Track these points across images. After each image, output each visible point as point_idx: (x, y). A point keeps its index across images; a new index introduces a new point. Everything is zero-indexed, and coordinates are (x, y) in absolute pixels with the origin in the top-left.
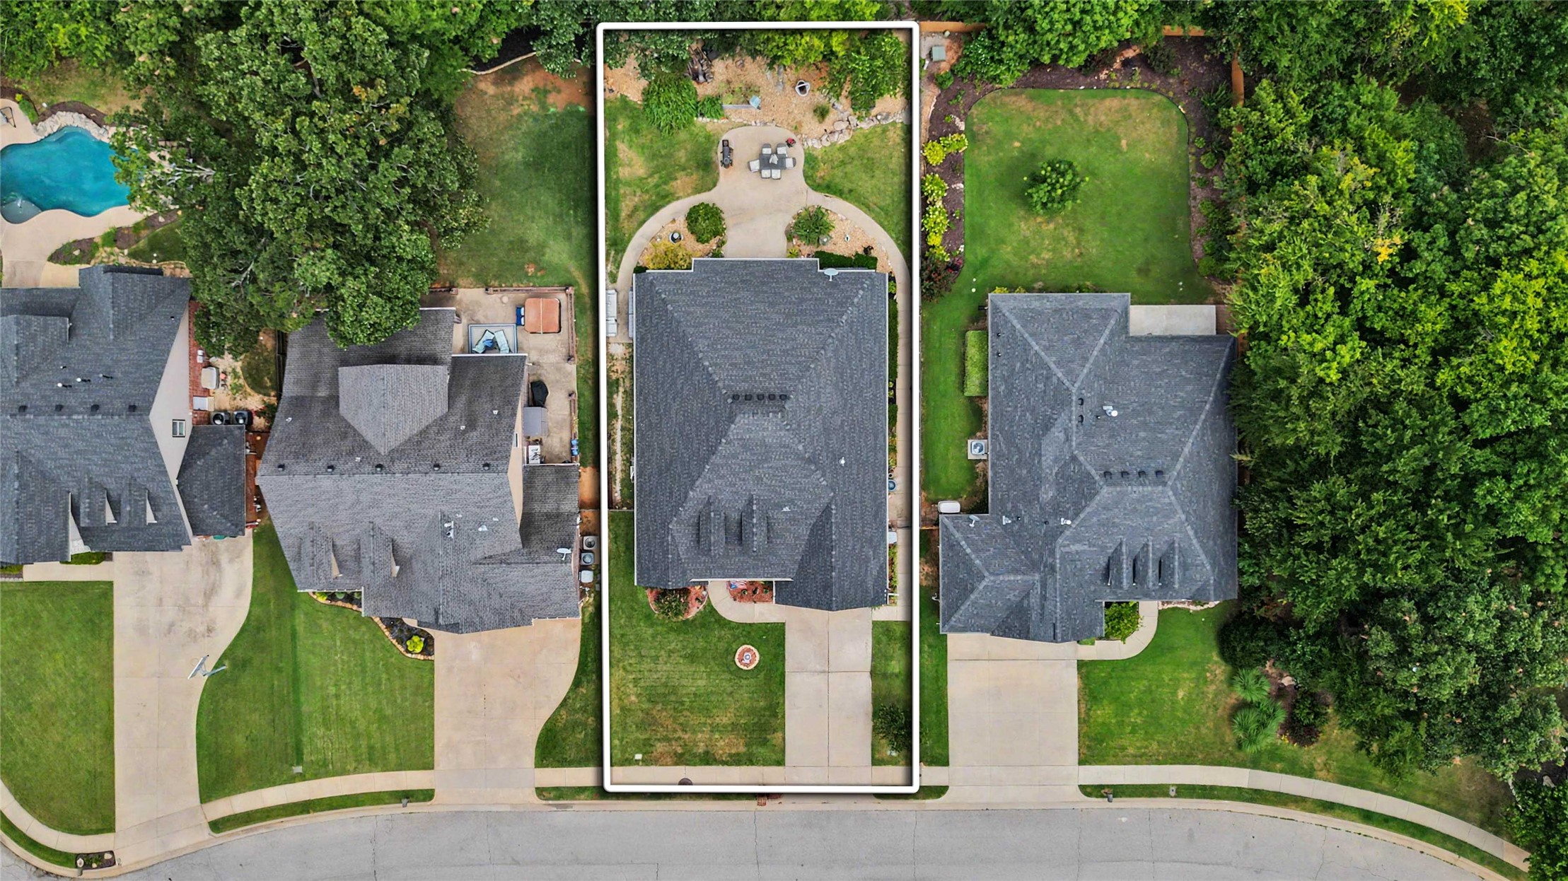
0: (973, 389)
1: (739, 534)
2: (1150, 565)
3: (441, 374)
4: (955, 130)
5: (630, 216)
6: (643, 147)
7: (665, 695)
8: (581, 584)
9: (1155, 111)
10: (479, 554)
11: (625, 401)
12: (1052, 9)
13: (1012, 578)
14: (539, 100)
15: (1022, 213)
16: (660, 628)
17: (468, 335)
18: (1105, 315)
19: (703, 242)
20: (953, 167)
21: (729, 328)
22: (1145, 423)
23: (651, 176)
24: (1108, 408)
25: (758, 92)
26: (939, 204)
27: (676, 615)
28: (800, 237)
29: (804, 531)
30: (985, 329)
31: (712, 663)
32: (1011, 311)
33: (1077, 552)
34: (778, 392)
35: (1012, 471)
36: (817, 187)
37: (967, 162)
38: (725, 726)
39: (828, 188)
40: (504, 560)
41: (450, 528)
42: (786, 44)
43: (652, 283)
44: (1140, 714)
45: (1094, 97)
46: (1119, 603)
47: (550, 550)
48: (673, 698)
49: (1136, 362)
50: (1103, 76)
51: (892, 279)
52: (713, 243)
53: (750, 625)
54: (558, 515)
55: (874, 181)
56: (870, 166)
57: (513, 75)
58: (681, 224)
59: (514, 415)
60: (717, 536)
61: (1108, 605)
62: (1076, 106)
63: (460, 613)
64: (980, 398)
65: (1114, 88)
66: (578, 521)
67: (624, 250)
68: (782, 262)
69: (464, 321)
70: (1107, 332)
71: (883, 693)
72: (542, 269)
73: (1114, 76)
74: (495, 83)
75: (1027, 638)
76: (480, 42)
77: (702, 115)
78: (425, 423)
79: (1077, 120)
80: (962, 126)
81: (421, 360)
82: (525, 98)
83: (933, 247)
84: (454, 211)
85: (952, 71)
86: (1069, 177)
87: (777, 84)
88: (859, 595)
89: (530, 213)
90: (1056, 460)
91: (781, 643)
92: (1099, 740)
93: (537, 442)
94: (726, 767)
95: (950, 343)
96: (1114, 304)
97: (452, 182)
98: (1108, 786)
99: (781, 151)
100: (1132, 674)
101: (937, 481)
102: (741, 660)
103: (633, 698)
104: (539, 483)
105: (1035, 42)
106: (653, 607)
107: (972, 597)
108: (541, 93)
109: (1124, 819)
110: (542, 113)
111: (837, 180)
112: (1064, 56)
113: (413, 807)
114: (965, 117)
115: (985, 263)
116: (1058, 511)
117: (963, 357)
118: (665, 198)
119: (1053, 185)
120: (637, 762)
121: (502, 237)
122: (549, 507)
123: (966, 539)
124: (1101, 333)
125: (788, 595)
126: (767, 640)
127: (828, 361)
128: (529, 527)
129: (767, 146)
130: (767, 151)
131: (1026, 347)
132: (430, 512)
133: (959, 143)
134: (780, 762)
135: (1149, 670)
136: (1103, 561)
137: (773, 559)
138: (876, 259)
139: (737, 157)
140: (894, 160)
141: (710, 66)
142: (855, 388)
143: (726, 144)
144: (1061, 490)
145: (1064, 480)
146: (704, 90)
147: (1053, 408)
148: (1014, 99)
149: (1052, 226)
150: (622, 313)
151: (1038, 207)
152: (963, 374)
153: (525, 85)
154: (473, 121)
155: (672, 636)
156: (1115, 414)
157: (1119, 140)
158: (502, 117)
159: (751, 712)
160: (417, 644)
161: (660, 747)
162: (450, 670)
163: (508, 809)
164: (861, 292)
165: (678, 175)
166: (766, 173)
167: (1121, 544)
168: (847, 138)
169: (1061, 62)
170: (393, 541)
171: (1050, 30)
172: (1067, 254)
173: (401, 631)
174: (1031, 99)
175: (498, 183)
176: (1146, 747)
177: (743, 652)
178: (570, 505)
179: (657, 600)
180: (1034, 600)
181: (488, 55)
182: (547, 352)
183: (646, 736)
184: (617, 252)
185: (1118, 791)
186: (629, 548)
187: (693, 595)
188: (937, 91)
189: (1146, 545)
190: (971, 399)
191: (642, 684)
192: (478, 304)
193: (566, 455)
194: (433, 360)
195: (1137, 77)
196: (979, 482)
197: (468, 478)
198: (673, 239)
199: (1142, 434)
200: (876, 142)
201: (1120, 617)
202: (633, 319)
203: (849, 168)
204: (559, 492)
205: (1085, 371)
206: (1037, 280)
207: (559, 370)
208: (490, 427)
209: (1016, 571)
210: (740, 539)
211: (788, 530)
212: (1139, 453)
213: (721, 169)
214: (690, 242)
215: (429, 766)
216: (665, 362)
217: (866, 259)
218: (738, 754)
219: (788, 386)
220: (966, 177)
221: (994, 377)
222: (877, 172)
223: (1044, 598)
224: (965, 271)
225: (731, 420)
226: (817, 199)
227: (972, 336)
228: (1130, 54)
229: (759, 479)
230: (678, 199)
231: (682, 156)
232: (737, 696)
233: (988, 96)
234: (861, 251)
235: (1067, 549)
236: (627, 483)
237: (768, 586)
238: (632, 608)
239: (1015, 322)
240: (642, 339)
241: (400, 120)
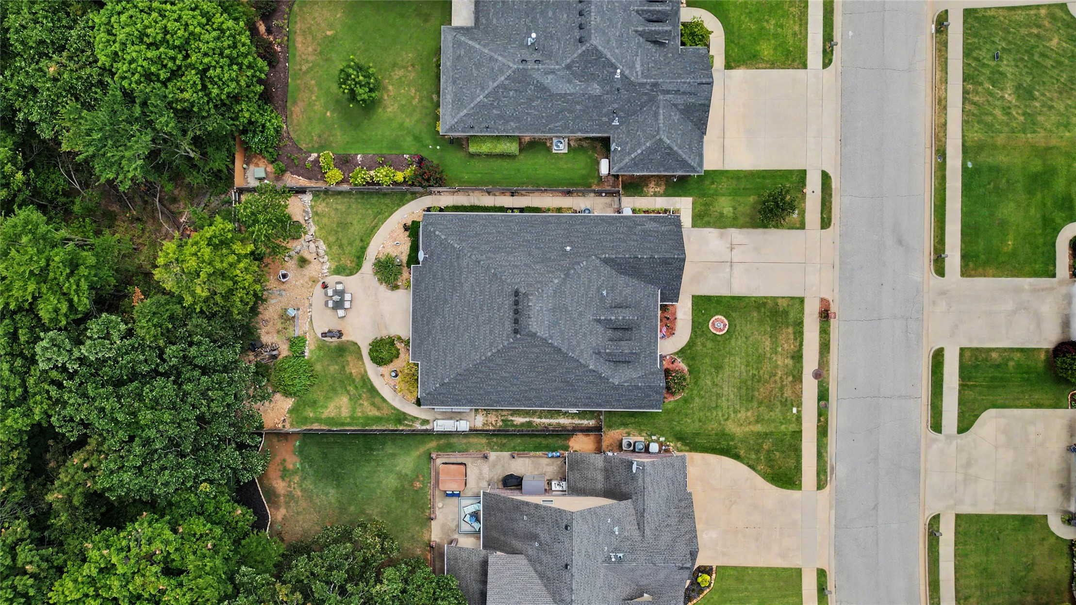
0: (512, 148)
1: (623, 330)
2: (651, 8)
3: (496, 558)
4: (316, 161)
5: (379, 409)
6: (327, 398)
7: (747, 389)
8: (660, 451)
9: (305, 10)
10: (636, 534)
11: (520, 416)
12: (220, 80)
13: (661, 117)
14: (291, 475)
15: (380, 110)
16: (695, 392)
17: (467, 534)
18: (458, 44)
19: (399, 354)
20: (344, 162)
21: (463, 336)
22: (542, 13)
23: (348, 392)
24: (530, 41)
25: (286, 310)
26: (372, 173)
27: (685, 379)
28: (396, 279)
29: (622, 280)
30: (468, 138)
31: (722, 352)
32: (454, 118)
33: (642, 65)
34: (513, 299)
35: (578, 117)
36: (359, 266)
37: (341, 152)
38: (772, 343)
39: (360, 258)
40: (641, 515)
41: (616, 556)
42: (244, 288)
43: (428, 394)
44: (767, 21)
45: (294, 56)
46: (682, 35)
47: (633, 478)
48: (749, 383)
49: (495, 21)
50: (279, 49)
51: (429, 210)
52: (399, 345)
53: (693, 322)
54: (606, 470)
55: (355, 222)
56: (343, 225)
57: (271, 494)
58: (383, 369)
59: (527, 504)
60: (625, 347)
61: (683, 44)
62: (301, 70)
63: (682, 549)
64: (520, 143)
65: (288, 40)
66: (610, 454)
67: (404, 414)
68: (414, 294)
69: (456, 536)
70: (470, 42)
71: (747, 219)
72: (417, 477)
73: (279, 40)
74: (277, 508)
75: (709, 106)
76: (240, 524)
77: (303, 353)
78: (533, 574)
79: (311, 69)
80: (314, 155)
81: (485, 573)
82: (290, 486)
83: (404, 178)
84: (368, 547)
85: (273, 162)
86: (351, 71)
87: (280, 295)
88: (672, 237)
89: (375, 485)
90: (570, 82)
91: (709, 299)
92: (788, 54)
93: (549, 483)
94: (804, 343)
95: (479, 168)
96: (450, 38)
97: (345, 548)
98: (824, 46)
99: (330, 292)
100: (736, 27)
101: (584, 177)
102: (721, 330)
103: (749, 414)
104: (581, 484)
105: (247, 96)
106: (678, 397)
107: (675, 148)
108: (285, 473)
109: (851, 33)
110: (300, 473)
111: (354, 251)
112: (258, 73)
113: (830, 586)
114: (309, 153)
115: (417, 139)
116: (609, 80)
117: (490, 156)
118: (366, 382)
119: (356, 83)
120: (799, 412)
121: (393, 506)
122: (600, 477)
123: (630, 154)
124: (471, 47)
125: (671, 293)
126: (705, 309)
127: (489, 258)
128: (614, 493)
129: (326, 304)
130: (331, 304)
131: (481, 106)
132: (603, 571)
133: (326, 157)
134: (802, 300)
135: (733, 15)
136: (650, 46)
137: (644, 303)
138: (413, 222)
139: (335, 327)
140: (339, 207)
141: (267, 346)
142: (512, 239)
143: (324, 335)
144: (593, 77)
145: (586, 76)
146: (284, 350)
147: (529, 84)
148: (294, 116)
149: (390, 87)
150: (451, 416)
151: (373, 95)
152: (502, 156)
153: (280, 486)
154: (306, 526)
155: (701, 383)
156: (534, 35)
157: (327, 36)
158: (303, 504)
159: (761, 322)
160: (704, 579)
161: (788, 393)
162: (724, 554)
163: (833, 512)
164: (437, 233)
165: (348, 372)
166: (347, 305)
167: (636, 31)
168: (322, 242)
169: (263, 76)
170: (625, 600)
171: (238, 82)
172: (412, 76)
173: (693, 590)
174: (295, 103)
175: (352, 508)
176: (794, 16)
177: (714, 328)
178: (598, 461)
179: (673, 394)
180: (680, 100)
181: (251, 517)
182: (481, 474)
183: (779, 404)
184: (405, 419)
185: (828, 37)
186: (633, 415)
187: (670, 366)
188: (288, 174)
189: (637, 12)
190: (521, 150)
191: (738, 407)
192: (443, 526)
193: (559, 462)
194: (485, 564)
195: (280, 23)
196: (585, 144)
197: (576, 541)
198: (396, 376)
199: (550, 14)
200: (325, 220)
201: (693, 34)
202: (456, 409)
203: (345, 242)
204: (588, 469)
205: (500, 58)
206: (432, 98)
207: (494, 465)
208: (537, 524)
209: (656, 114)
210: (627, 329)
211: (621, 291)
212: (565, 16)
213: (344, 338)
214: (397, 364)
215: (799, 571)
216: (489, 385)
217: (412, 229)
218: (794, 333)
219: (508, 290)
220: (353, 152)
221: (504, 131)
222: (348, 220)
223: (677, 92)
224: (424, 154)
225: (534, 335)
226: (368, 266)
227: (472, 149)
228: (262, 28)
229: (581, 314)
230: (366, 372)
231: (333, 368)
232: (749, 333)
233: (292, 135)
234: (407, 233)
235: (640, 73)
236: (582, 415)
237: (664, 308)
238: (679, 413)
239: (462, 114)
240: (470, 402)
241: (293, 592)
